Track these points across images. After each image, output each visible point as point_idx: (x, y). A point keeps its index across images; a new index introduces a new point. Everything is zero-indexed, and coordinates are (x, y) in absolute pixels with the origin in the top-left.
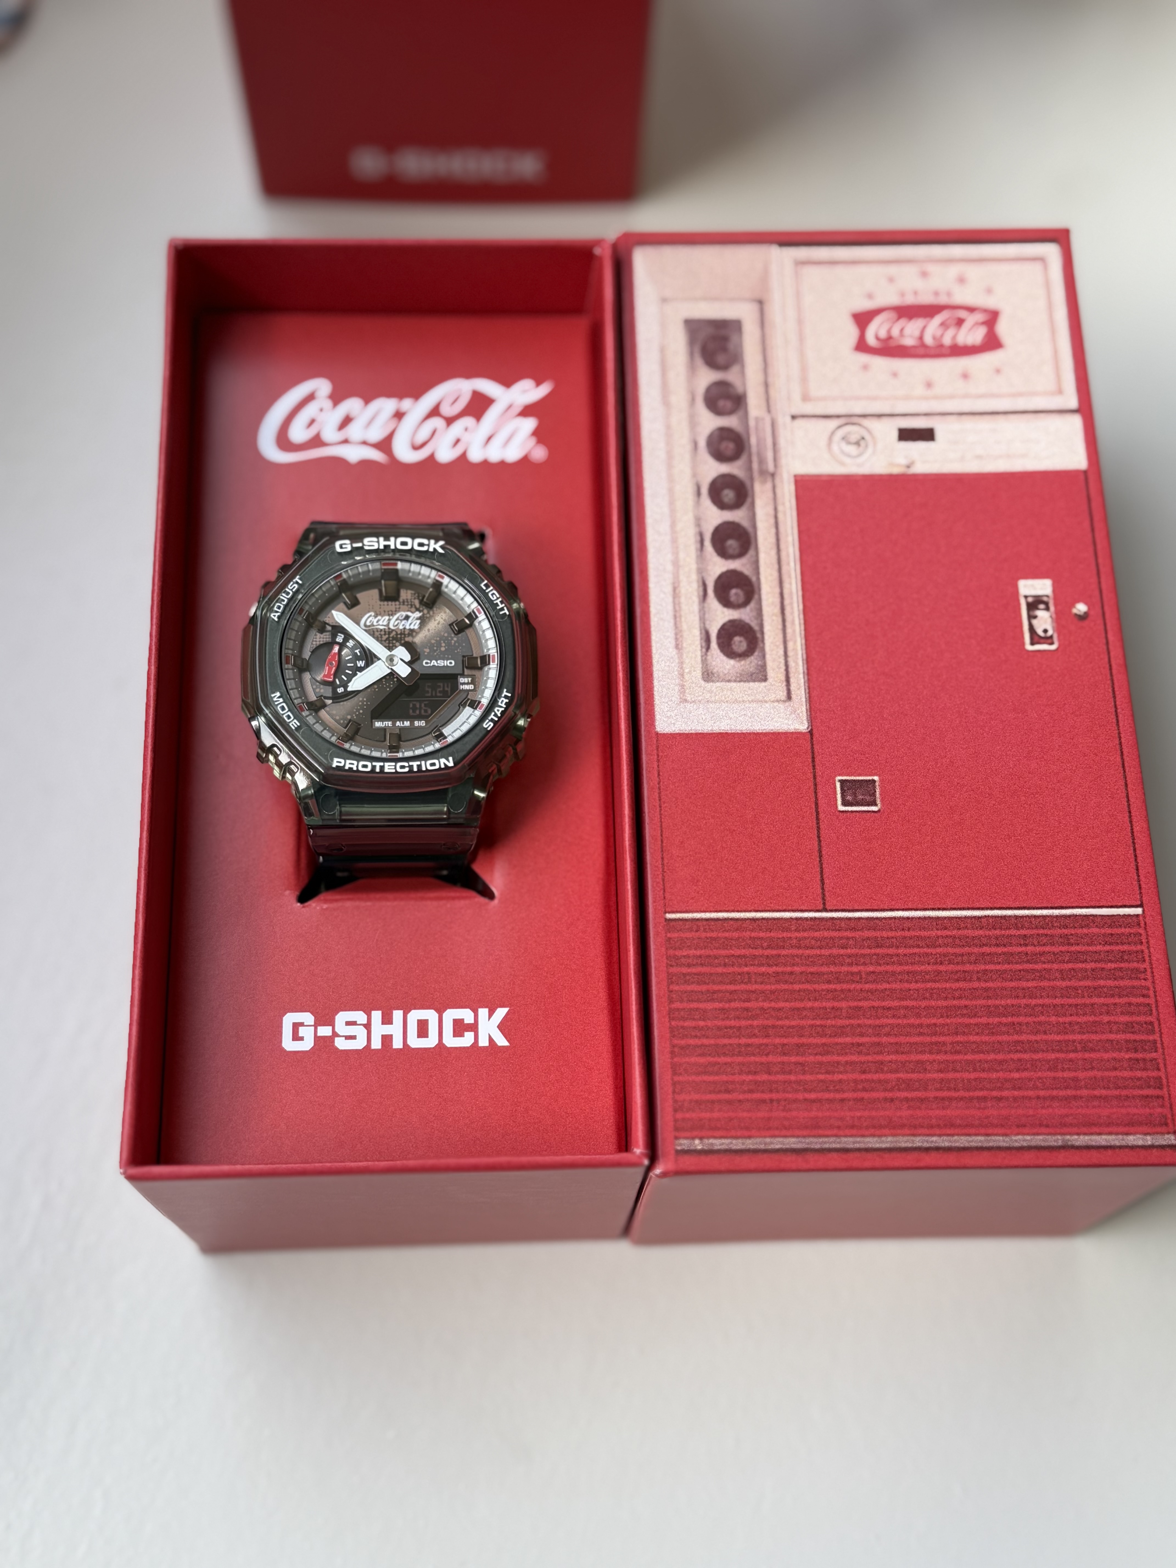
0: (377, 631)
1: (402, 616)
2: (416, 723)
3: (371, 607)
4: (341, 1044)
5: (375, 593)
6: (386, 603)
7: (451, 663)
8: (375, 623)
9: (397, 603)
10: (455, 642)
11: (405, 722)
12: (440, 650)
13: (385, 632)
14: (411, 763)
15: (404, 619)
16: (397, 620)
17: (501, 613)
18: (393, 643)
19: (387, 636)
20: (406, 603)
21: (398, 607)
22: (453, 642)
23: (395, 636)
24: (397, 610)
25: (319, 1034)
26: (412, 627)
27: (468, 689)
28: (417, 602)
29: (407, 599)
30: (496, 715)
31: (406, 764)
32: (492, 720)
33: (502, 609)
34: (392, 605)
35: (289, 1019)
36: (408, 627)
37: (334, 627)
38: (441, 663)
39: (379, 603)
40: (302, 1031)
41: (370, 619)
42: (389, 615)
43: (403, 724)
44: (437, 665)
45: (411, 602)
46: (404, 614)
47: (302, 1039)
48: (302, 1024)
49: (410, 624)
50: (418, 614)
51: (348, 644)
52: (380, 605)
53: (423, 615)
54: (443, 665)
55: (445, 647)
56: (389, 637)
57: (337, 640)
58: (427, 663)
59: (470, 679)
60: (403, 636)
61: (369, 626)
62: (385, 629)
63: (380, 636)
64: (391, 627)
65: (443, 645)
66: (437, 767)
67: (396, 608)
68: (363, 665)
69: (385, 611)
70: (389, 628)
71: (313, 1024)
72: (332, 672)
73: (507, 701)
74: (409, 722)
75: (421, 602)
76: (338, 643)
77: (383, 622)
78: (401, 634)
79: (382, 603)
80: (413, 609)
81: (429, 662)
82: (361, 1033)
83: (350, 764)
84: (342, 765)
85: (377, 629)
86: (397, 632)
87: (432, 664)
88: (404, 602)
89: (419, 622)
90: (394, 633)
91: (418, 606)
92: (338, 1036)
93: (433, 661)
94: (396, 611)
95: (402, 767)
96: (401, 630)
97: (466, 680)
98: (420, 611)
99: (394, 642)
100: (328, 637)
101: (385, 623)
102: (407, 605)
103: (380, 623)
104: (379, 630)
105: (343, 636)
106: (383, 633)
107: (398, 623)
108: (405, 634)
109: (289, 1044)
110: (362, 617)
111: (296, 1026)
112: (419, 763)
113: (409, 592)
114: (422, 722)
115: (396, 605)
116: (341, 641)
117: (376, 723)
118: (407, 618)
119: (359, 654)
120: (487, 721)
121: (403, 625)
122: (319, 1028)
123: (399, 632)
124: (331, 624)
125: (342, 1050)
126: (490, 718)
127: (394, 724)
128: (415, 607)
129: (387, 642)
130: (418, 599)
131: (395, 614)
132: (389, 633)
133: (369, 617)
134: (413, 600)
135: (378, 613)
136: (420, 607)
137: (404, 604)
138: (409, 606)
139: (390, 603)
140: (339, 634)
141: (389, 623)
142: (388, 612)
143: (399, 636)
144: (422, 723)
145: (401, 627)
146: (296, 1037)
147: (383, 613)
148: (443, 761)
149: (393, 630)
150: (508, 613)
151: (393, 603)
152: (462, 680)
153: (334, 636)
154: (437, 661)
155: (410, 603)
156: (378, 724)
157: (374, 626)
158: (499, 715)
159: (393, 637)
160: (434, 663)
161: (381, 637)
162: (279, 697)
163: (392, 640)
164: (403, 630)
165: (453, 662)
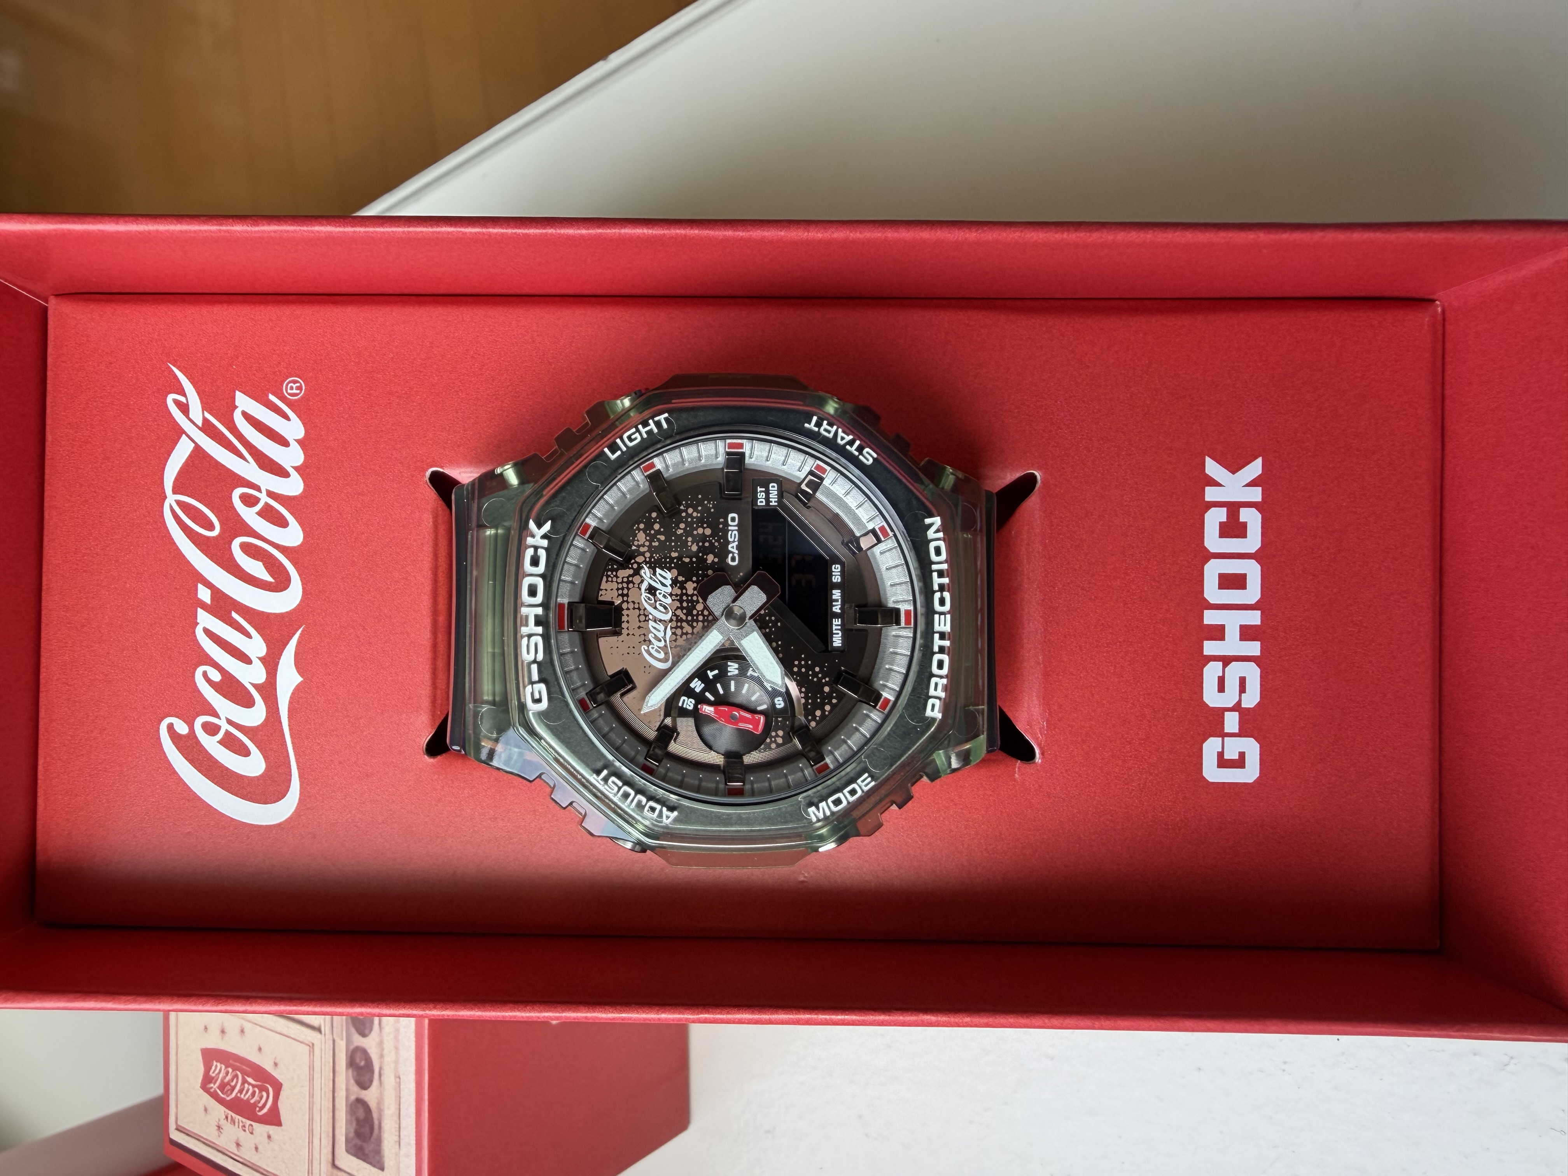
0: (675, 640)
1: (649, 599)
2: (836, 578)
3: (631, 650)
4: (1252, 699)
5: (605, 643)
6: (624, 625)
7: (733, 519)
8: (662, 644)
9: (625, 606)
10: (695, 510)
11: (834, 597)
12: (709, 536)
13: (676, 627)
14: (936, 587)
15: (654, 595)
16: (655, 608)
17: (665, 426)
18: (697, 615)
19: (684, 624)
20: (625, 592)
21: (631, 606)
22: (695, 514)
23: (685, 611)
24: (636, 606)
25: (1236, 730)
26: (668, 582)
27: (776, 493)
28: (623, 573)
29: (618, 589)
30: (851, 443)
31: (937, 596)
32: (860, 449)
33: (658, 424)
34: (629, 617)
35: (1212, 773)
36: (669, 590)
37: (667, 715)
38: (733, 535)
39: (623, 637)
40: (1231, 754)
41: (653, 652)
42: (646, 621)
43: (837, 601)
44: (736, 543)
45: (622, 582)
46: (644, 595)
47: (1242, 755)
48: (1221, 755)
49: (663, 585)
50: (646, 572)
51: (698, 690)
52: (628, 634)
53: (646, 562)
54: (736, 532)
55: (704, 528)
56: (687, 621)
57: (691, 708)
58: (733, 559)
59: (759, 489)
60: (685, 598)
61: (666, 654)
62: (671, 628)
63: (684, 637)
64: (667, 617)
65: (700, 531)
66: (942, 544)
67: (634, 608)
68: (736, 666)
69: (639, 627)
70: (671, 620)
71: (1220, 739)
72: (748, 716)
73: (825, 422)
74: (834, 592)
75: (623, 566)
76: (696, 706)
77: (659, 631)
78: (681, 601)
79: (625, 632)
80: (637, 579)
81: (730, 555)
82: (1235, 671)
83: (936, 689)
84: (937, 703)
85: (670, 641)
86: (678, 608)
87: (735, 550)
88: (623, 595)
89: (658, 571)
90: (679, 612)
91: (631, 572)
92: (1239, 703)
93: (730, 548)
94: (639, 609)
95: (942, 602)
96: (673, 600)
97: (761, 496)
98: (640, 568)
99: (695, 612)
100: (684, 724)
101: (661, 627)
102: (628, 589)
103: (660, 635)
104: (674, 637)
105: (683, 698)
106: (679, 632)
107: (661, 605)
108: (682, 595)
109: (1250, 774)
110: (650, 666)
111: (1223, 762)
112: (935, 575)
113: (604, 585)
114: (833, 570)
115: (628, 609)
116: (693, 701)
117: (835, 644)
118: (652, 590)
119: (716, 672)
120: (861, 457)
121: (664, 596)
122: (1227, 730)
123: (678, 604)
124: (662, 718)
125: (1261, 697)
126: (857, 453)
127: (836, 616)
128: (632, 576)
129: (695, 624)
130: (617, 570)
131: (645, 609)
132: (680, 620)
133: (650, 654)
134: (620, 580)
135: (643, 638)
136: (632, 568)
137: (627, 595)
138: (631, 585)
139: (624, 618)
140: (680, 704)
141: (660, 621)
142: (640, 621)
143: (685, 604)
144: (836, 569)
145: (669, 600)
146: (1240, 763)
147: (642, 631)
148: (931, 534)
149: (674, 614)
150: (666, 415)
151: (625, 612)
152: (761, 502)
153: (684, 713)
154: (728, 543)
155: (625, 585)
156: (837, 641)
157: (666, 646)
158: (851, 437)
159: (687, 615)
160: (733, 547)
161: (687, 634)
162: (818, 808)
163: (693, 616)
164: (674, 597)
165: (731, 515)
